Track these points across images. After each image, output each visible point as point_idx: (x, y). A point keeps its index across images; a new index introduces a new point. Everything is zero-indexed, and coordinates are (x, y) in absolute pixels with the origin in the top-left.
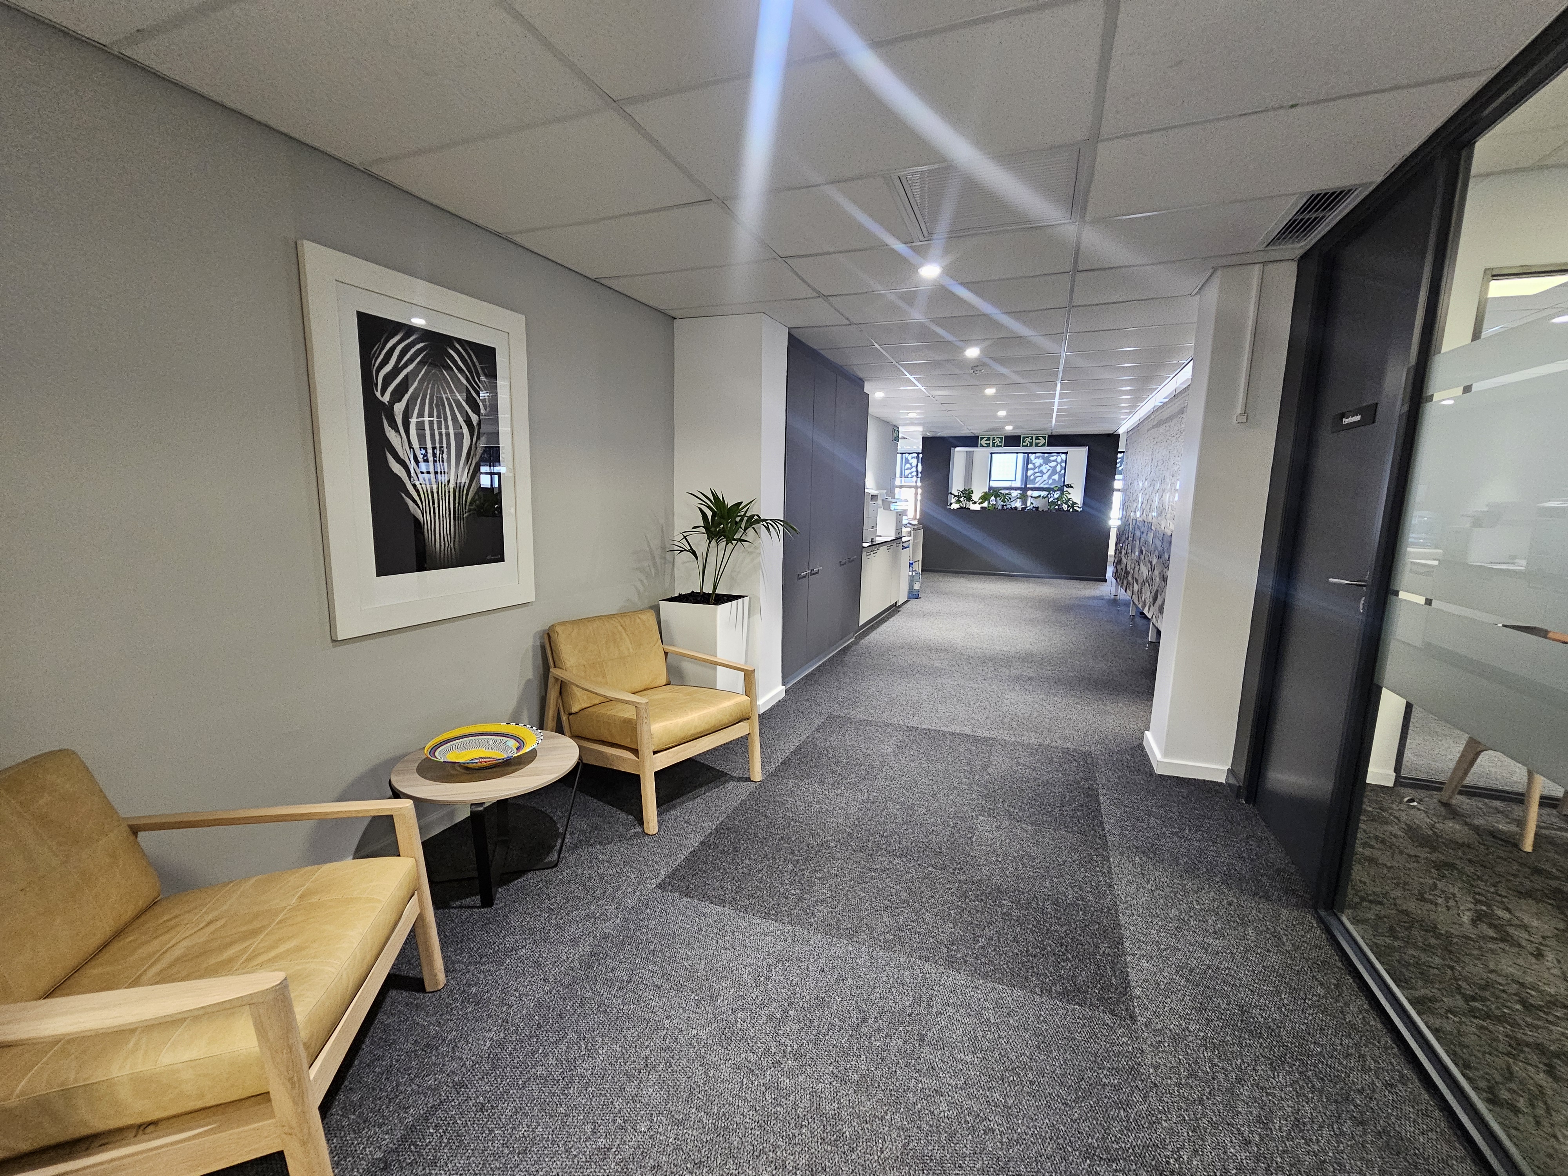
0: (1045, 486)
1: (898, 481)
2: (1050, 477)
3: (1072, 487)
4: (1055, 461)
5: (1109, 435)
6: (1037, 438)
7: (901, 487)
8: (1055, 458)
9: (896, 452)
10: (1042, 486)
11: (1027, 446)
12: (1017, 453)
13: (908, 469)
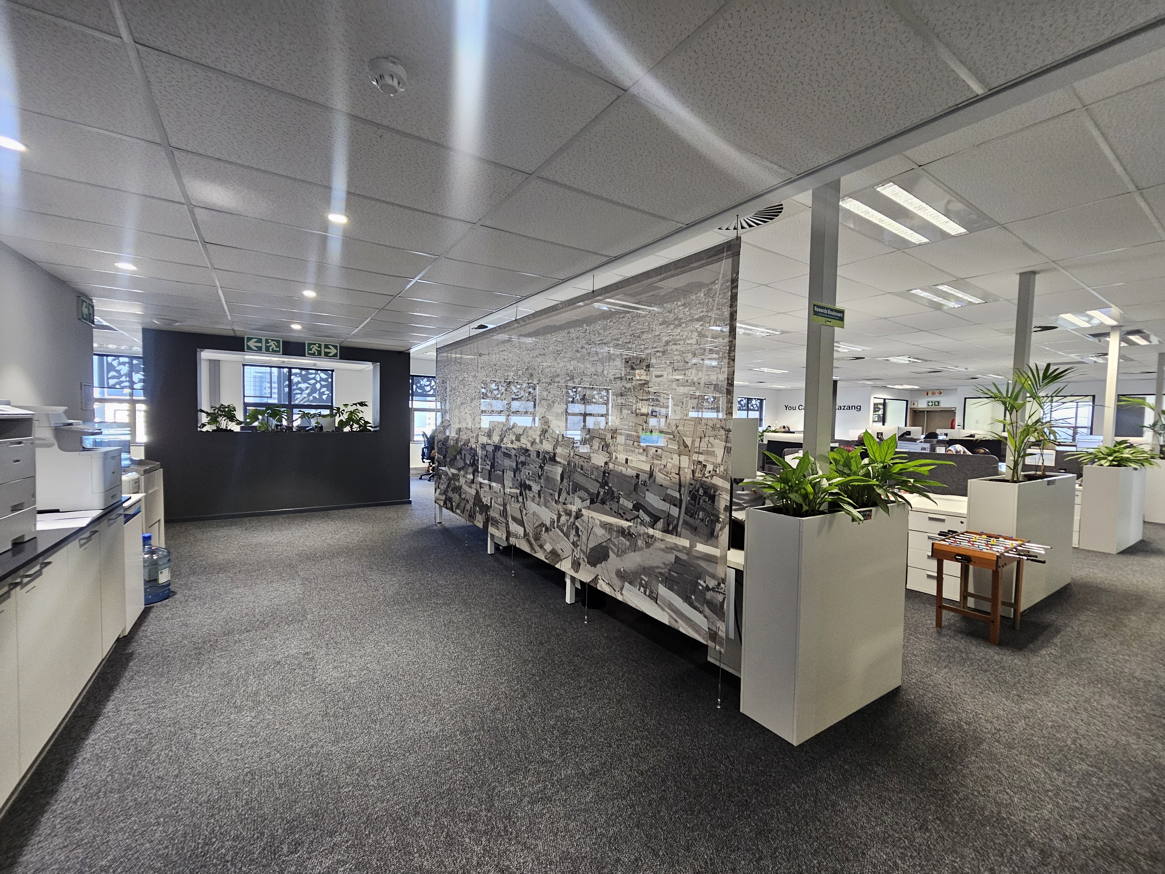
0: (306, 404)
1: (97, 393)
2: (309, 395)
3: (366, 405)
4: (314, 378)
5: (400, 353)
6: (326, 346)
7: (102, 400)
8: (313, 376)
9: (90, 352)
10: (301, 403)
11: (314, 354)
12: (271, 367)
13: (113, 377)
